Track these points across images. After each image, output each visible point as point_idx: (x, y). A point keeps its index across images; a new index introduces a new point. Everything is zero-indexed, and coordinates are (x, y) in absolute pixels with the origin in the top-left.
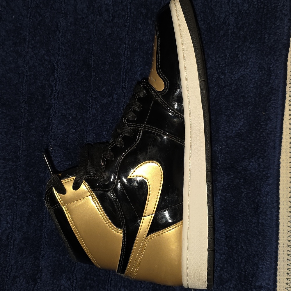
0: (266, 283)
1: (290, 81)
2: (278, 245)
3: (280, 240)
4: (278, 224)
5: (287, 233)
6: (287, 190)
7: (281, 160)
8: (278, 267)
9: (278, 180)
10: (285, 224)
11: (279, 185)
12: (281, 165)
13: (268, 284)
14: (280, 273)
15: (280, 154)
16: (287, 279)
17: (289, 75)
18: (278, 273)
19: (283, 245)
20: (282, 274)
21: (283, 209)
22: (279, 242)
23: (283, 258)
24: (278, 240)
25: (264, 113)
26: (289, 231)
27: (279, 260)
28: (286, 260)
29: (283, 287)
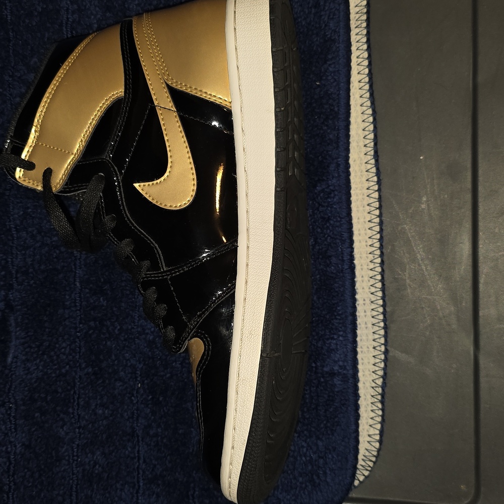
0: (340, 366)
1: (355, 24)
2: (355, 303)
3: (359, 294)
4: (352, 268)
5: (369, 281)
6: (364, 210)
7: (351, 161)
8: (358, 339)
9: (349, 195)
10: (365, 267)
11: (351, 203)
12: (351, 170)
13: (344, 368)
14: (361, 348)
15: (347, 150)
16: (374, 356)
17: (354, 13)
18: (359, 350)
19: (364, 302)
20: (365, 349)
21: (360, 242)
22: (357, 297)
23: (366, 323)
24: (355, 295)
25: (318, 83)
26: (371, 278)
27: (359, 326)
28: (370, 325)
29: (369, 370)
